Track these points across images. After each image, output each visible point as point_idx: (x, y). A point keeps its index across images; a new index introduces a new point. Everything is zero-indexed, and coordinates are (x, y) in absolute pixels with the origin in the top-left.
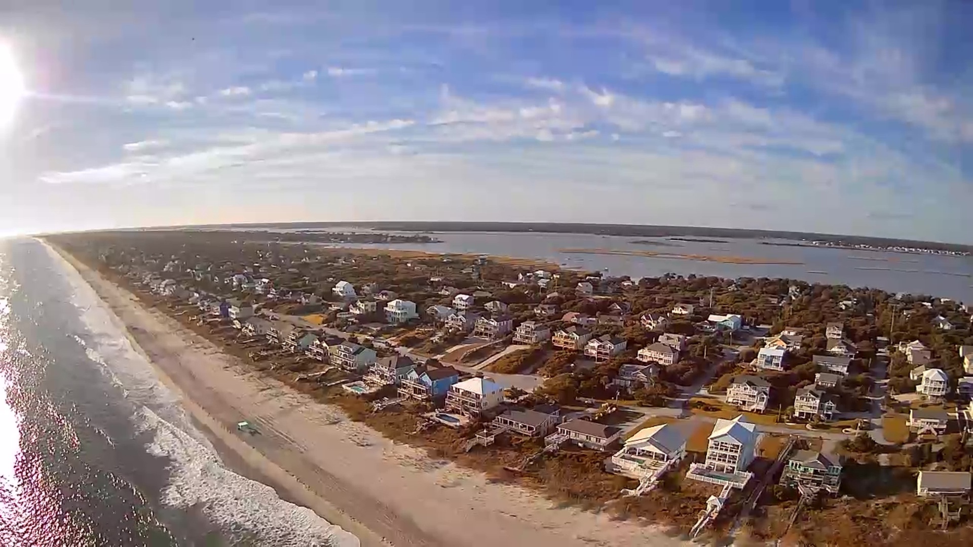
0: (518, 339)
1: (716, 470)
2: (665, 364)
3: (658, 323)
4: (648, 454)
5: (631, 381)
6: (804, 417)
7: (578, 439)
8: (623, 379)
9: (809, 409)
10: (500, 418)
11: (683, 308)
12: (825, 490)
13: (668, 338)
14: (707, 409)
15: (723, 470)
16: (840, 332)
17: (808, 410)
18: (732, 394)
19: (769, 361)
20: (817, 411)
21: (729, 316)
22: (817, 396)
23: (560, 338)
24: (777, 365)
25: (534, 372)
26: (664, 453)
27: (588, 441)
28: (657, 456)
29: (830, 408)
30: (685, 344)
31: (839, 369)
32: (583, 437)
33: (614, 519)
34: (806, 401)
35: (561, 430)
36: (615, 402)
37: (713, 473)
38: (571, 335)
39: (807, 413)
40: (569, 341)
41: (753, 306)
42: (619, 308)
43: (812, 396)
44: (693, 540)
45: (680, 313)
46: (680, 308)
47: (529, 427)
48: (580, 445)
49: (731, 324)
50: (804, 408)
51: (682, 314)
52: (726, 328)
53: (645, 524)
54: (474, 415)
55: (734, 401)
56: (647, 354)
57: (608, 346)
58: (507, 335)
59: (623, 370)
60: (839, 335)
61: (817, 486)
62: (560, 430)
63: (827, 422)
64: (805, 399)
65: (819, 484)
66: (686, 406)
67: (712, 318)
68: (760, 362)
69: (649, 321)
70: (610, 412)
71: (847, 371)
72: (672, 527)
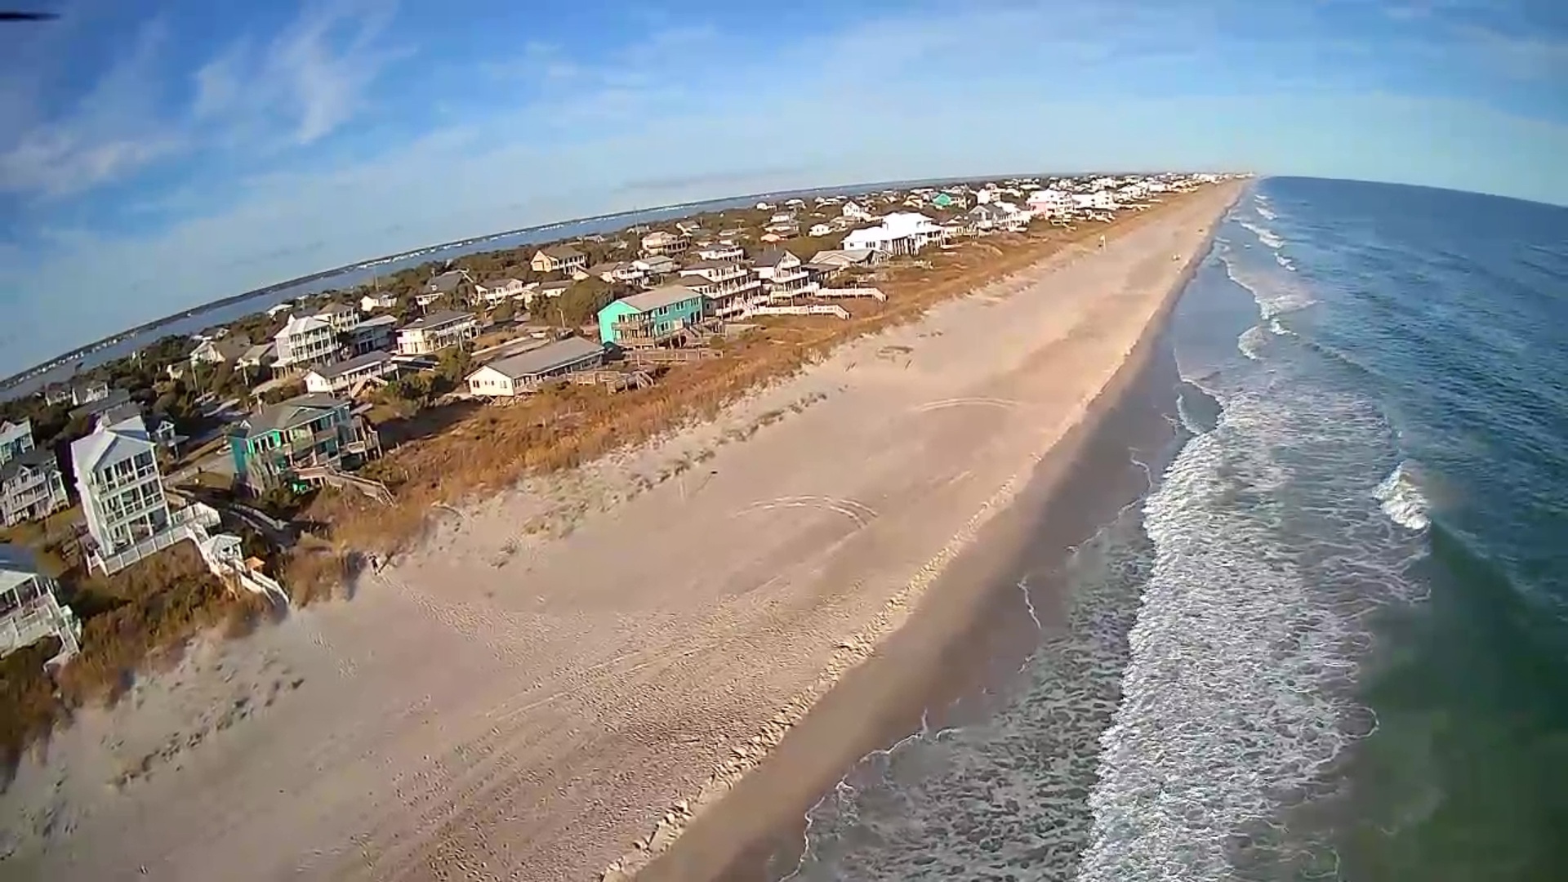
19: (16, 448)
24: (29, 449)
29: (167, 436)
44: (293, 607)
72: (226, 619)
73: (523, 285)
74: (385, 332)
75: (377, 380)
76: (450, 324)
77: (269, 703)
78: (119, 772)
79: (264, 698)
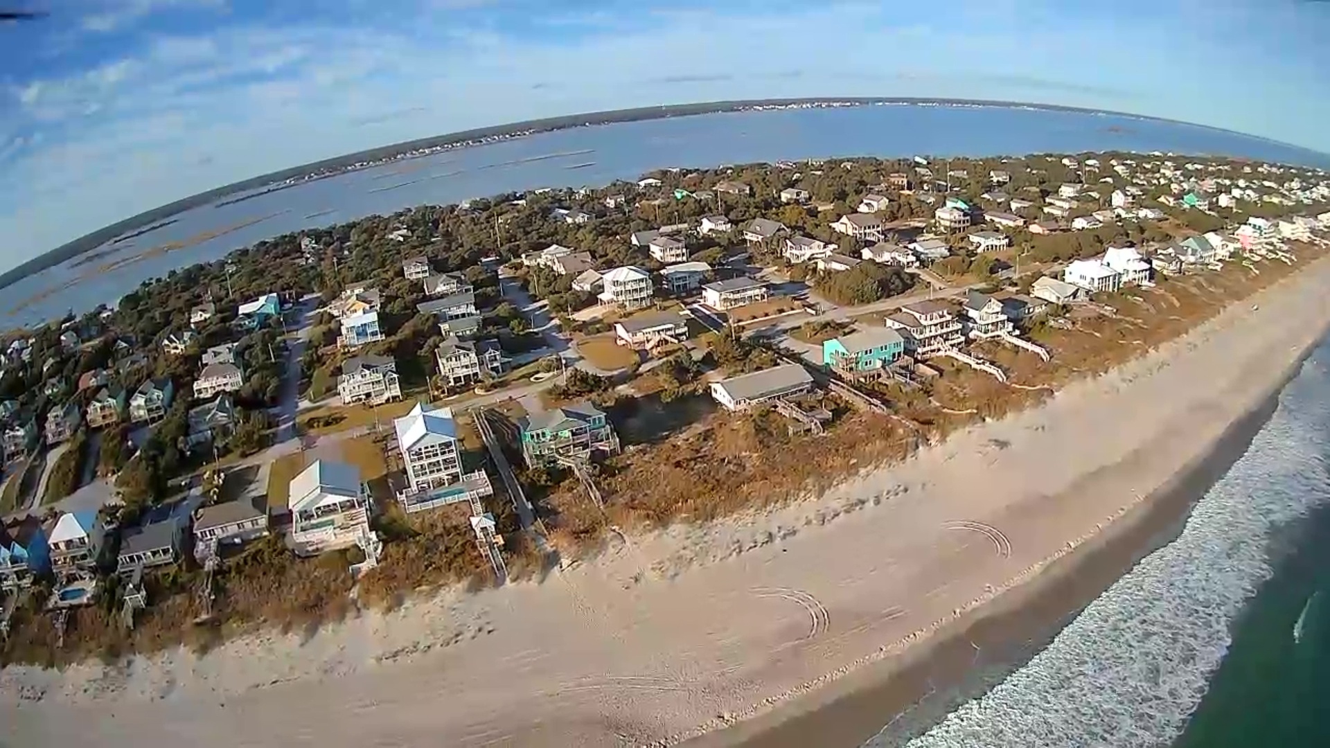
0: (50, 440)
1: (434, 487)
2: (234, 388)
3: (185, 342)
4: (330, 510)
5: (210, 429)
6: (463, 383)
7: (229, 534)
8: (200, 432)
9: (465, 370)
10: (122, 557)
11: (203, 311)
12: (598, 449)
13: (216, 354)
14: (327, 424)
15: (444, 484)
16: (427, 268)
17: (465, 372)
18: (347, 390)
19: (362, 331)
20: (478, 367)
21: (262, 299)
22: (470, 350)
23: (95, 412)
24: (374, 334)
25: (94, 476)
26: (350, 498)
27: (241, 530)
28: (343, 506)
29: (493, 358)
30: (239, 354)
31: (463, 310)
32: (233, 529)
33: (389, 610)
34: (456, 360)
35: (201, 533)
36: (216, 465)
37: (432, 492)
38: (106, 403)
39: (465, 376)
40: (107, 412)
41: (278, 277)
42: (125, 345)
43: (462, 351)
44: (508, 580)
45: (203, 318)
46: (200, 313)
47: (163, 550)
48: (237, 540)
49: (271, 309)
50: (456, 370)
51: (206, 320)
52: (268, 316)
53: (432, 595)
54: (94, 570)
55: (354, 399)
56: (204, 386)
57: (155, 397)
58: (38, 442)
59: (193, 420)
60: (424, 272)
61: (583, 449)
62: (199, 535)
63: (500, 378)
64: (454, 359)
65: (585, 446)
66: (298, 431)
67: (244, 309)
68: (348, 338)
69: (174, 345)
70: (221, 482)
71: (476, 310)
72: (470, 578)
73: (825, 247)
74: (697, 278)
75: (669, 338)
76: (744, 290)
77: (473, 638)
78: (380, 652)
79: (472, 633)
